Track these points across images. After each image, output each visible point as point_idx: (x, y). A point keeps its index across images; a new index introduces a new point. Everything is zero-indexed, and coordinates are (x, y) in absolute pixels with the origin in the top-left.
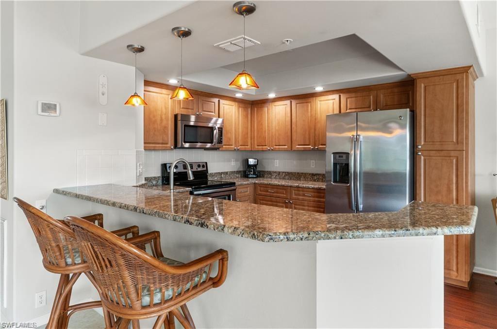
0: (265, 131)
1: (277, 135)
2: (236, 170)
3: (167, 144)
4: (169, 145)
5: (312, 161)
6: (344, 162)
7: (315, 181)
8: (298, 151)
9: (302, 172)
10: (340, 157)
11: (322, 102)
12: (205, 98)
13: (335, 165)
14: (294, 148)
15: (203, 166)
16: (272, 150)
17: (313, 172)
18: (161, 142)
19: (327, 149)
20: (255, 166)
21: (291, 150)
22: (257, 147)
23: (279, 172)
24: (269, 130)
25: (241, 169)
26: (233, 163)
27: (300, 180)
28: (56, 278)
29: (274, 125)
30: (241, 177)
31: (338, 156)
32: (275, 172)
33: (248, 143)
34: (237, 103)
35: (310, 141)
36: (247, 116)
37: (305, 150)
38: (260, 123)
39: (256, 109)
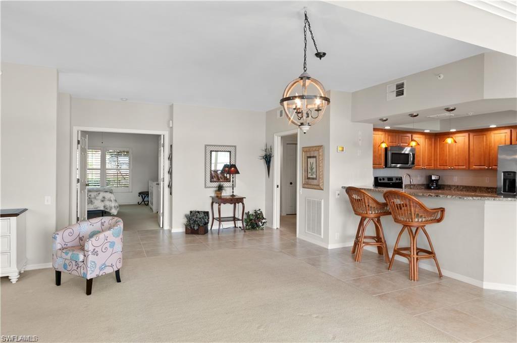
0: (446, 156)
1: (457, 158)
2: (421, 183)
3: (381, 165)
4: (382, 165)
5: (487, 178)
6: (512, 178)
7: (489, 192)
8: (475, 170)
9: (478, 186)
10: (508, 174)
11: (495, 135)
12: (403, 135)
13: (505, 180)
14: (471, 168)
15: (400, 180)
16: (453, 169)
17: (487, 186)
18: (378, 163)
19: (498, 169)
20: (437, 181)
21: (469, 169)
22: (439, 167)
23: (458, 186)
24: (449, 155)
25: (425, 183)
26: (419, 178)
27: (476, 191)
28: (359, 218)
29: (454, 151)
30: (425, 188)
31: (507, 174)
32: (454, 186)
33: (431, 163)
34: (424, 136)
35: (485, 163)
36: (431, 144)
37: (481, 169)
38: (442, 149)
39: (439, 139)
